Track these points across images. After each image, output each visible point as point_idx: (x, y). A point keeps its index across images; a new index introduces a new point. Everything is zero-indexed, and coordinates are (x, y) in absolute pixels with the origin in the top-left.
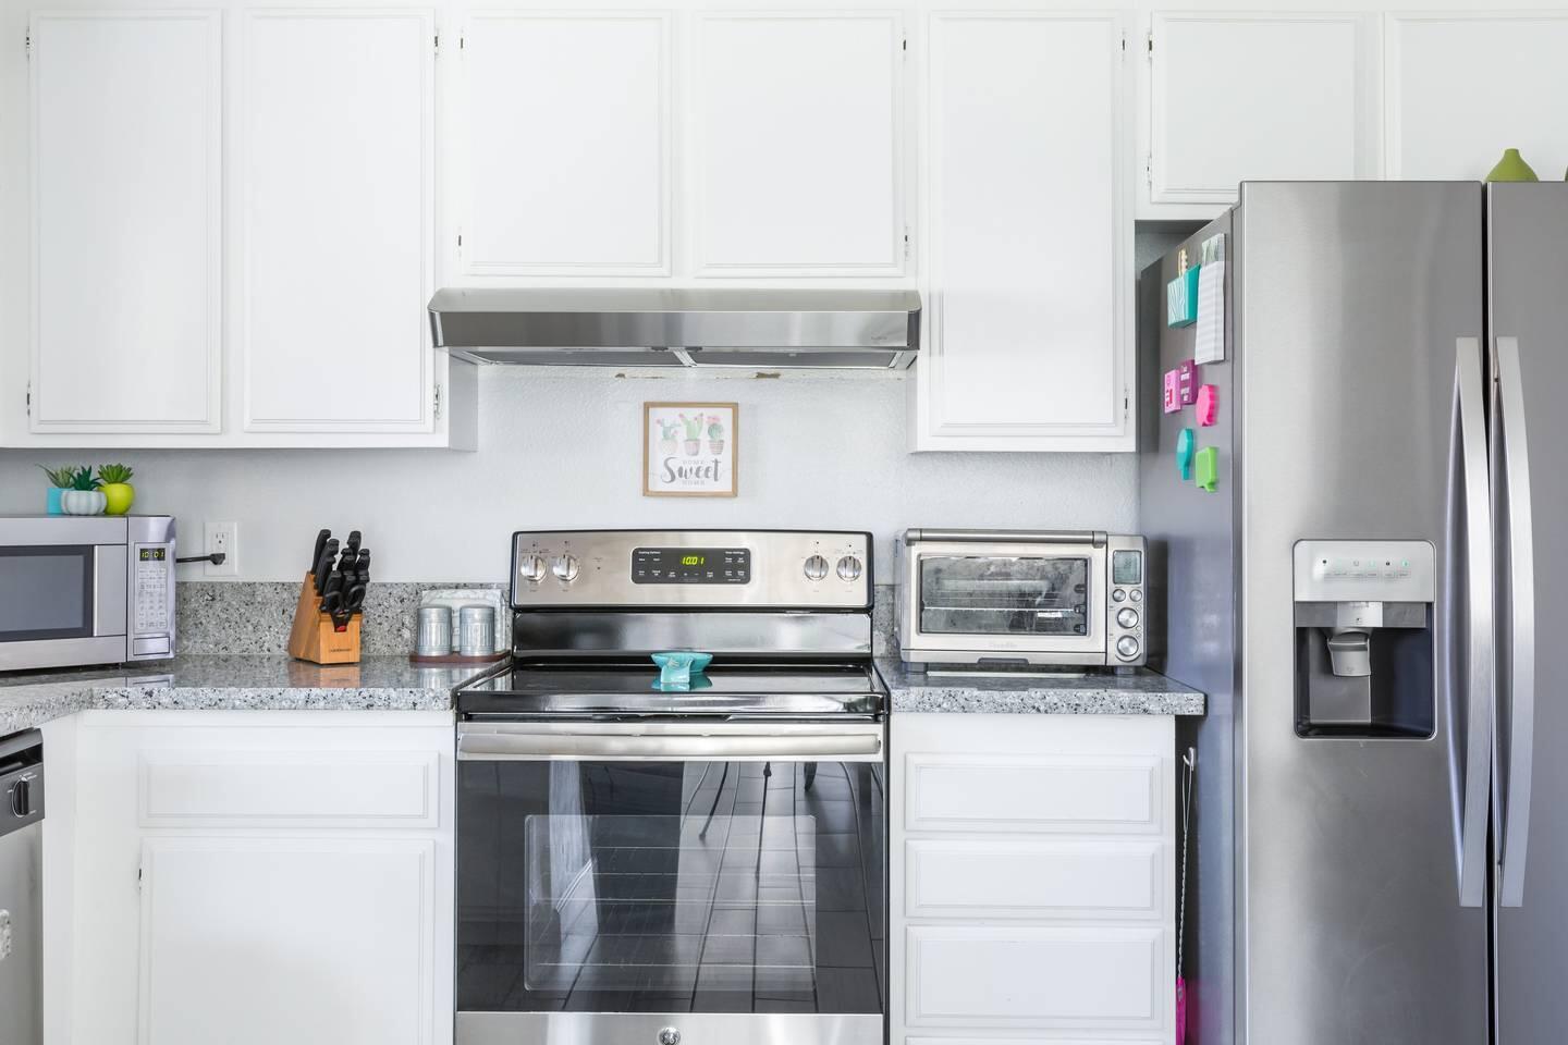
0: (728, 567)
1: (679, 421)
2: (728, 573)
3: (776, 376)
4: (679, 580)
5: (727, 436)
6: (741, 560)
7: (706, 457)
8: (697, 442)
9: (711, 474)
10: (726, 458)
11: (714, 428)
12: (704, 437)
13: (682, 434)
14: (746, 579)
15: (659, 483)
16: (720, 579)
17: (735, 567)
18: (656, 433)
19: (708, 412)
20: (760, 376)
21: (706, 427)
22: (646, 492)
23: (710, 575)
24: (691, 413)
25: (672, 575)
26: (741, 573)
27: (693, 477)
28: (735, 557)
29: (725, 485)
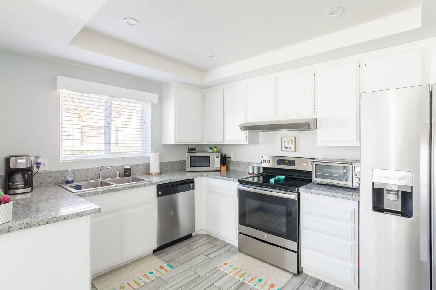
0: (291, 163)
1: (286, 140)
2: (292, 164)
3: (302, 132)
4: (284, 165)
5: (294, 142)
6: (294, 162)
7: (290, 145)
8: (289, 143)
9: (291, 148)
10: (293, 146)
11: (292, 141)
12: (290, 142)
13: (287, 142)
14: (294, 165)
15: (283, 149)
16: (290, 165)
17: (293, 163)
18: (283, 141)
19: (291, 138)
20: (300, 132)
21: (290, 140)
22: (282, 150)
23: (289, 164)
24: (288, 138)
25: (283, 164)
26: (293, 164)
27: (288, 148)
28: (293, 162)
29: (293, 150)
